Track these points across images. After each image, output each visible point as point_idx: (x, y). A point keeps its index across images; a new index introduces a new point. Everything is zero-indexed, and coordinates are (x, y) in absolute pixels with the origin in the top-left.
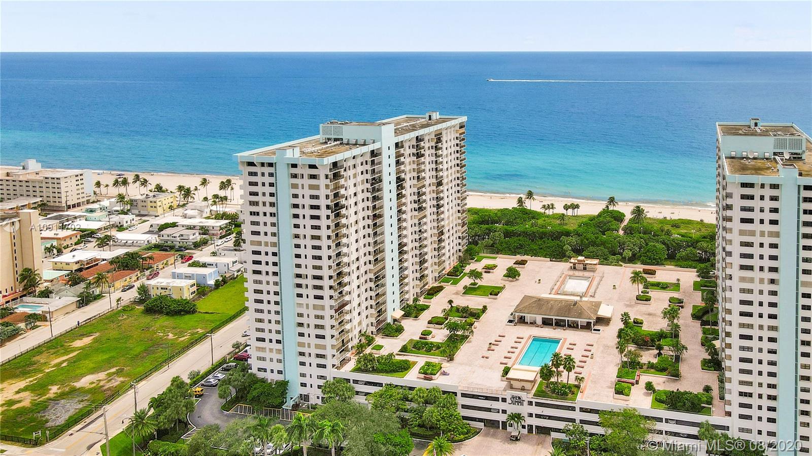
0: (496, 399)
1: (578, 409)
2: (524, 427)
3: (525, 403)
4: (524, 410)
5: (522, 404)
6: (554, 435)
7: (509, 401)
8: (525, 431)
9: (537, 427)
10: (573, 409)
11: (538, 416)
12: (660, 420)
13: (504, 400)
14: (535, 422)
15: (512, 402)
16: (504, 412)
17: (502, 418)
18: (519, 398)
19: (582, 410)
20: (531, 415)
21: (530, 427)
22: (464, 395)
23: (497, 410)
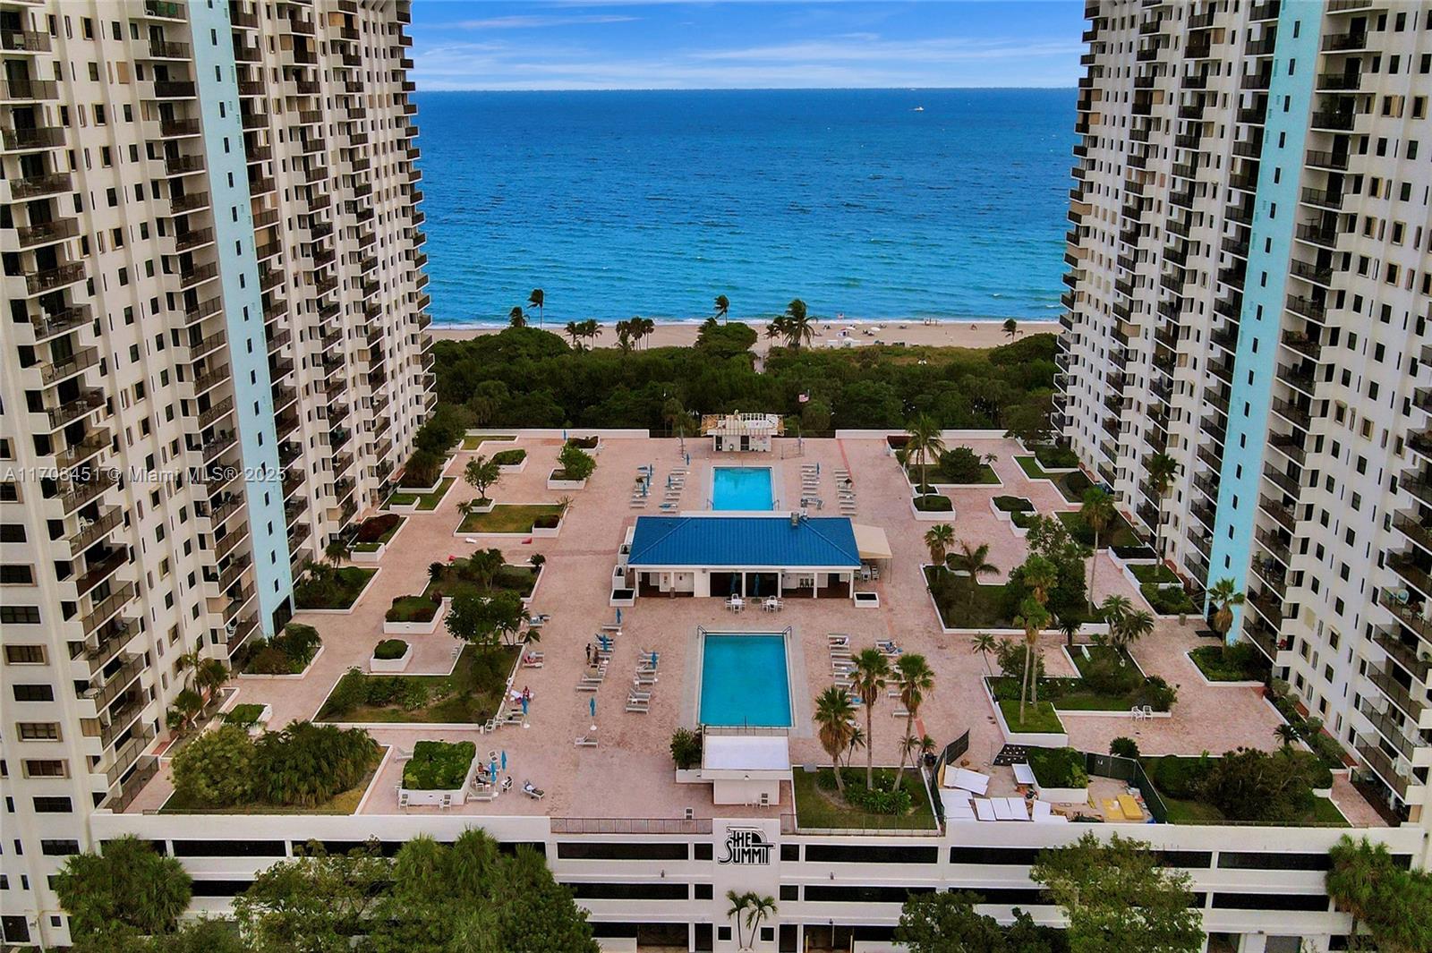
0: (679, 852)
1: (944, 856)
3: (775, 854)
9: (810, 931)
10: (928, 855)
11: (815, 893)
13: (704, 852)
14: (805, 914)
16: (704, 892)
17: (690, 911)
19: (960, 855)
20: (788, 893)
21: (789, 934)
22: (567, 851)
23: (678, 892)
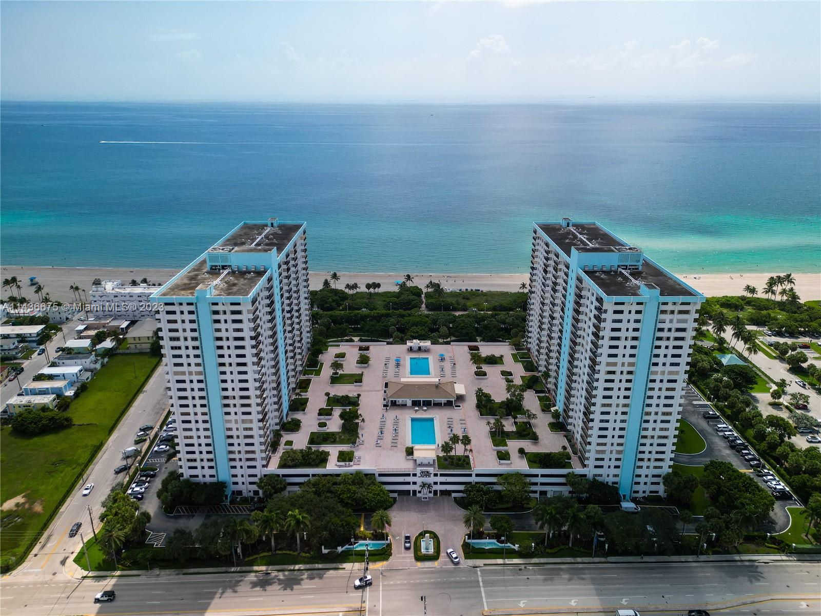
0: (408, 475)
3: (432, 475)
4: (431, 480)
5: (429, 476)
6: (454, 495)
7: (418, 475)
8: (432, 495)
10: (470, 475)
11: (442, 483)
12: (537, 476)
13: (415, 475)
14: (439, 488)
15: (421, 475)
16: (415, 483)
18: (427, 472)
19: (477, 475)
20: (435, 483)
21: (435, 492)
22: (380, 475)
23: (409, 483)
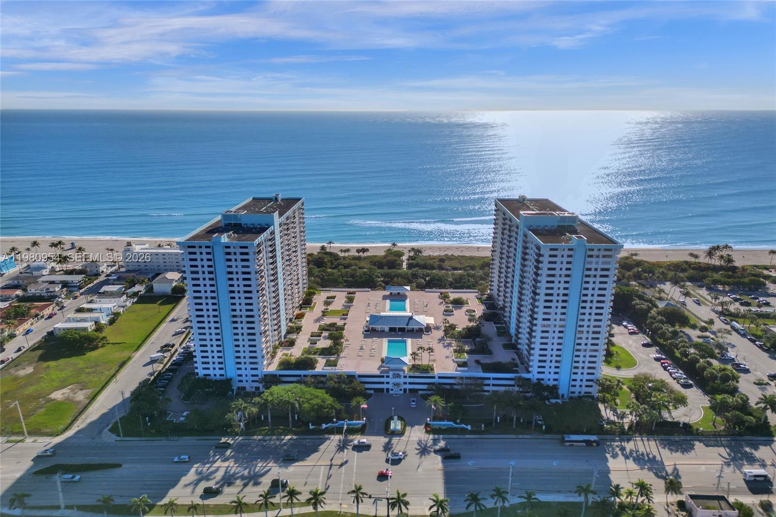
0: (383, 376)
1: (437, 378)
2: (401, 390)
3: (402, 377)
4: (402, 380)
5: (400, 378)
6: (420, 392)
8: (402, 392)
9: (409, 389)
10: (434, 377)
11: (410, 383)
12: (489, 379)
13: (388, 377)
14: (408, 387)
15: (393, 377)
16: (388, 383)
17: (385, 386)
18: (399, 374)
19: (440, 378)
20: (405, 383)
21: (405, 390)
22: (360, 376)
23: (383, 383)
